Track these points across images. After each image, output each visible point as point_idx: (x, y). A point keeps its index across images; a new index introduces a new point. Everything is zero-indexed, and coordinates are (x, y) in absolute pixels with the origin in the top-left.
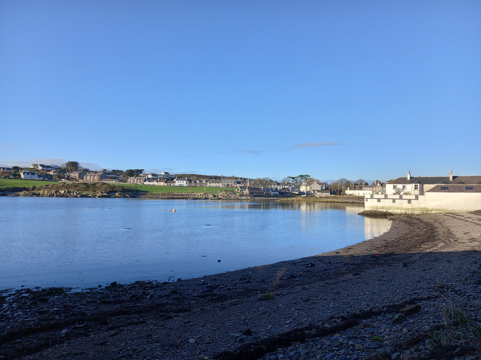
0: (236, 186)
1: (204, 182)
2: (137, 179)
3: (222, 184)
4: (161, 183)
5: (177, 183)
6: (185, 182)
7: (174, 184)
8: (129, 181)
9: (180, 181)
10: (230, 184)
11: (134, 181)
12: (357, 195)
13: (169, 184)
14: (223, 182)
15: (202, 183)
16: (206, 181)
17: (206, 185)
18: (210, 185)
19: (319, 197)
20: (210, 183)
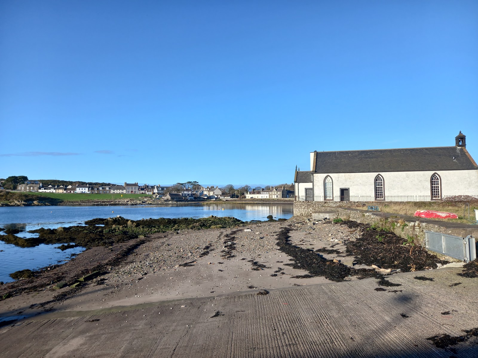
0: (140, 192)
1: (107, 189)
2: (30, 187)
3: (126, 191)
4: (59, 190)
5: (79, 190)
6: (87, 189)
7: (75, 191)
8: (19, 188)
9: (81, 189)
10: (134, 190)
11: (25, 189)
12: (257, 198)
13: (69, 191)
14: (127, 189)
15: (105, 190)
16: (110, 188)
17: (110, 192)
18: (114, 192)
19: (225, 200)
20: (114, 190)
